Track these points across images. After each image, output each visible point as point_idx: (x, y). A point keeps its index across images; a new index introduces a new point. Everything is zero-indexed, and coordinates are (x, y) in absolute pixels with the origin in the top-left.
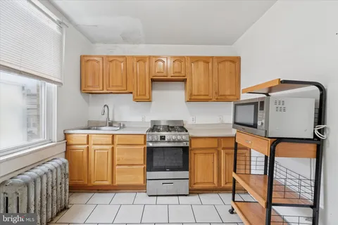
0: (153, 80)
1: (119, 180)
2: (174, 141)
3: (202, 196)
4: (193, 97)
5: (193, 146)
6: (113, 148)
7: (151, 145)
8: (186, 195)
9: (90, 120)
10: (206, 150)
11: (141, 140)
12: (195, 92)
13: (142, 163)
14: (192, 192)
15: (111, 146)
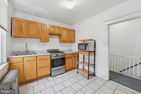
0: (50, 34)
1: (40, 75)
2: (61, 56)
3: (68, 72)
4: (64, 41)
5: (66, 57)
6: (37, 62)
7: (53, 58)
8: (64, 73)
9: (13, 51)
10: (69, 58)
11: (49, 57)
12: (64, 40)
13: (49, 65)
14: (66, 71)
15: (36, 61)
